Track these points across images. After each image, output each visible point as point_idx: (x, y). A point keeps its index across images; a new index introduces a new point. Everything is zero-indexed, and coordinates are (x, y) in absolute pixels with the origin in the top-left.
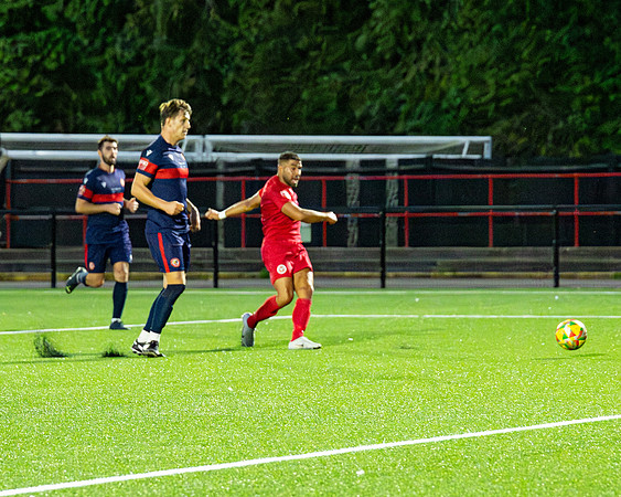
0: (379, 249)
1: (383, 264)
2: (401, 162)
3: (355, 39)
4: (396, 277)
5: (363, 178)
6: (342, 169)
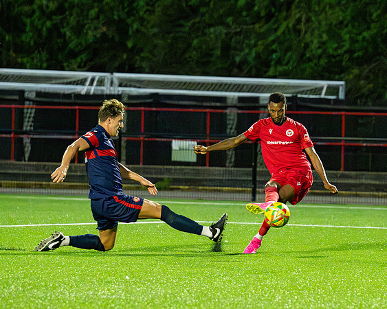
5: (240, 111)
6: (223, 105)
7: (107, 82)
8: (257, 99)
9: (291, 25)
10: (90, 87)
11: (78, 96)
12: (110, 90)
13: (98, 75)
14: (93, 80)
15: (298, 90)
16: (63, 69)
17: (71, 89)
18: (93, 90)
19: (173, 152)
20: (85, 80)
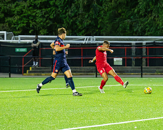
0: (140, 67)
1: (142, 71)
2: (147, 43)
3: (134, 10)
4: (145, 75)
5: (136, 48)
6: (131, 45)
7: (92, 39)
8: (142, 43)
9: (152, 18)
10: (86, 41)
11: (82, 44)
12: (93, 42)
13: (88, 37)
14: (87, 39)
15: (155, 40)
16: (77, 35)
17: (80, 42)
18: (87, 42)
19: (114, 62)
20: (84, 39)
